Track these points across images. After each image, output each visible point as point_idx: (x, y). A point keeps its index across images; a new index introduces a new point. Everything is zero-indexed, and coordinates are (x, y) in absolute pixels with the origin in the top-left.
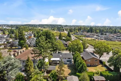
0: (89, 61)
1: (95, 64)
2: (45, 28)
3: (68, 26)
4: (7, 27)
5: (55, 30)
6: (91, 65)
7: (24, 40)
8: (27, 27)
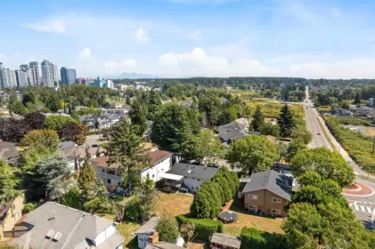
0: (255, 197)
1: (274, 211)
2: (243, 88)
3: (326, 81)
4: (145, 85)
5: (272, 98)
6: (259, 211)
7: (141, 124)
8: (191, 85)
